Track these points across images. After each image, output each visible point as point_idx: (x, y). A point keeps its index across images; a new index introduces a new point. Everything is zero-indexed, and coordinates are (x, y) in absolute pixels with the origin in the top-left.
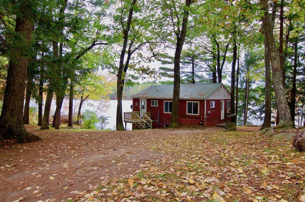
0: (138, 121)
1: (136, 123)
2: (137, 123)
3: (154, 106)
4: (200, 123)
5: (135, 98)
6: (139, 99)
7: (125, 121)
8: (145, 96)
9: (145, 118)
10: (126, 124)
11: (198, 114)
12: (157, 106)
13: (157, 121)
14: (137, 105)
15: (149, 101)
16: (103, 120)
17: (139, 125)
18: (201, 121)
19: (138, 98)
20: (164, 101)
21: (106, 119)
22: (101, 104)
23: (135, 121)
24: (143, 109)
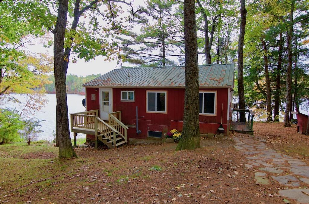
0: (100, 128)
1: (96, 134)
2: (99, 133)
3: (128, 100)
4: (220, 129)
5: (90, 87)
6: (98, 89)
7: (73, 130)
8: (110, 83)
9: (112, 122)
10: (75, 135)
11: (215, 114)
12: (133, 100)
13: (134, 127)
14: (95, 100)
15: (117, 91)
16: (31, 126)
17: (104, 137)
18: (221, 126)
19: (97, 87)
20: (147, 92)
21: (35, 124)
22: (31, 99)
23: (94, 130)
24: (105, 106)
